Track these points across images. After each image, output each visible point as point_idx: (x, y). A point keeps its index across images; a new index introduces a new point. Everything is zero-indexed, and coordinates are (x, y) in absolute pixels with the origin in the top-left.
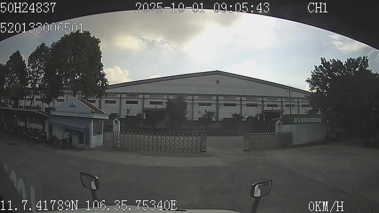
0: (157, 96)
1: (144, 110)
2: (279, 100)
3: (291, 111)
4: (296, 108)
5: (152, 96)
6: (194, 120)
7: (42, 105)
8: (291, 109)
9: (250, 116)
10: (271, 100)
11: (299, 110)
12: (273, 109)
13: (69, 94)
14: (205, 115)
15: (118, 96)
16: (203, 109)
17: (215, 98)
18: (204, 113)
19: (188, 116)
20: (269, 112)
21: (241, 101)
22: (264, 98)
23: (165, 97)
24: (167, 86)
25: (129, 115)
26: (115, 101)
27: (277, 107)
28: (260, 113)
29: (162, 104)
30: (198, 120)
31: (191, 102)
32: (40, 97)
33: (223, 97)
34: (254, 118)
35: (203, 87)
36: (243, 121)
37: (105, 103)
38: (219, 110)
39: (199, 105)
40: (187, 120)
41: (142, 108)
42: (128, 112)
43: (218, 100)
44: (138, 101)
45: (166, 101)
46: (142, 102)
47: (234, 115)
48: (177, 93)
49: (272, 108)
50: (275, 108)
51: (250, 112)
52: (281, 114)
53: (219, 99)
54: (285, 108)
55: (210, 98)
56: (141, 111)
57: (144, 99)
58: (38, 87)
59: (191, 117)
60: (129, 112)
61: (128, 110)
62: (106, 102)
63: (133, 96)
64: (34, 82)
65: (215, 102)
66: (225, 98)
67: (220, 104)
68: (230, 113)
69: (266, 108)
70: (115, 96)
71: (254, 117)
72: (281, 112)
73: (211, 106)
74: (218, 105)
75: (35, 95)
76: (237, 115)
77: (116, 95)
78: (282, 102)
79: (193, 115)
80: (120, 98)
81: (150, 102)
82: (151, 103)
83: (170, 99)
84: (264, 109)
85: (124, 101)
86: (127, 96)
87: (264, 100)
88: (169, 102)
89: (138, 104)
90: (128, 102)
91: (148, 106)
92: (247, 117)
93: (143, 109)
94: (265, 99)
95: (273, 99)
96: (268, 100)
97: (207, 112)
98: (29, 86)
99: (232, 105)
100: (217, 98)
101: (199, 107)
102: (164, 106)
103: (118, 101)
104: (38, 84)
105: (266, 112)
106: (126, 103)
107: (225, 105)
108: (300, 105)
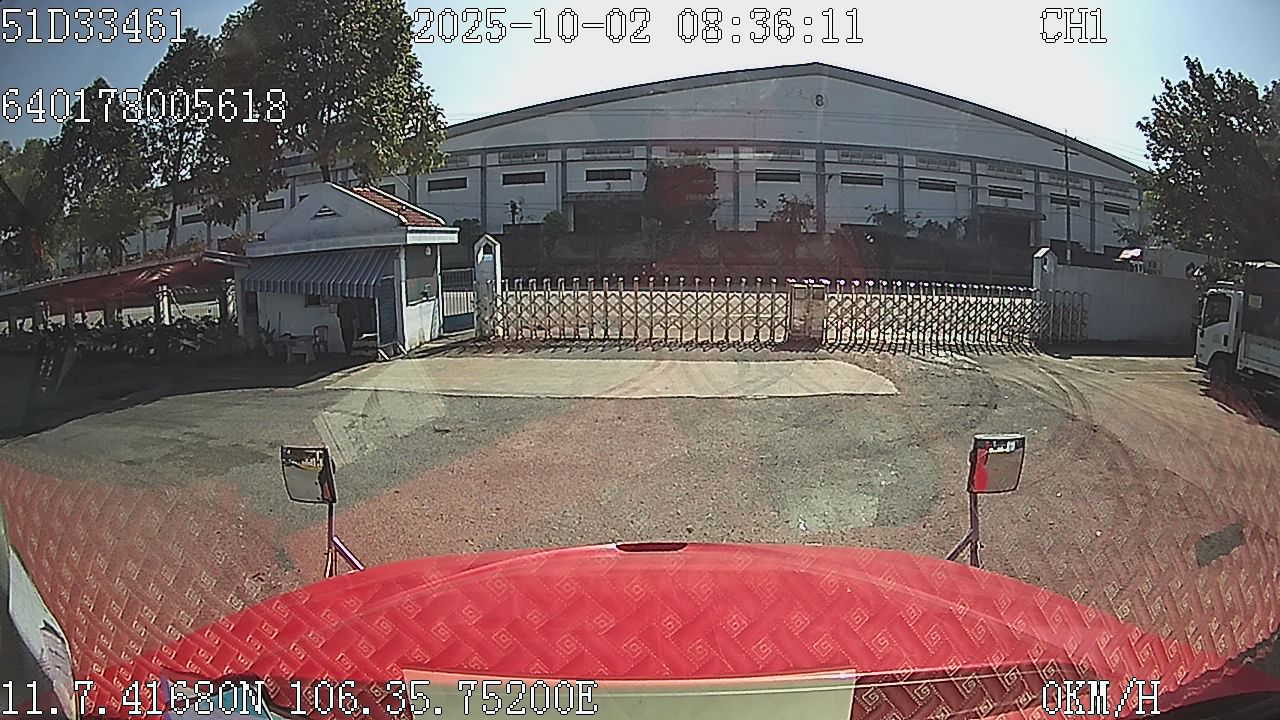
0: (611, 153)
1: (567, 202)
2: (1030, 175)
3: (1068, 218)
4: (1084, 210)
5: (593, 153)
6: (740, 229)
7: (205, 232)
8: (1068, 213)
9: (930, 221)
10: (1001, 174)
11: (1093, 220)
12: (1009, 206)
13: (297, 178)
14: (780, 212)
15: (475, 160)
16: (772, 191)
17: (810, 155)
18: (777, 207)
19: (722, 216)
20: (996, 212)
21: (901, 168)
22: (978, 165)
23: (640, 152)
24: (642, 115)
25: (516, 223)
26: (466, 179)
27: (1021, 198)
28: (966, 215)
29: (630, 179)
30: (755, 229)
31: (729, 166)
32: (199, 208)
33: (840, 152)
34: (944, 229)
35: (770, 117)
36: (908, 238)
37: (429, 190)
38: (826, 195)
39: (757, 180)
40: (718, 228)
41: (561, 197)
42: (514, 213)
43: (821, 163)
44: (544, 173)
45: (644, 166)
46: (560, 174)
47: (878, 216)
48: (680, 138)
49: (1006, 200)
50: (1014, 203)
51: (930, 208)
52: (1036, 224)
53: (826, 159)
54: (1047, 207)
55: (792, 154)
56: (557, 204)
57: (564, 163)
58: (188, 177)
59: (733, 217)
60: (517, 210)
61: (514, 207)
62: (432, 186)
63: (526, 157)
64: (171, 164)
65: (813, 168)
66: (847, 156)
67: (830, 177)
68: (866, 208)
69: (984, 199)
70: (460, 161)
71: (946, 227)
72: (1035, 220)
73: (799, 180)
74: (821, 178)
75: (178, 207)
76: (890, 215)
77: (465, 161)
78: (1038, 184)
79: (737, 215)
80: (482, 168)
81: (587, 171)
82: (591, 176)
83: (656, 159)
84: (978, 203)
85: (496, 176)
86: (503, 157)
87: (978, 172)
88: (654, 172)
89: (544, 182)
90: (508, 179)
91: (579, 184)
92: (921, 223)
93: (563, 197)
94: (981, 169)
95: (1008, 172)
96: (991, 173)
97: (788, 203)
98: (157, 182)
99: (869, 181)
100: (821, 155)
101: (756, 185)
102: (637, 184)
103: (473, 179)
104: (189, 167)
105: (983, 212)
106: (504, 184)
107: (846, 179)
108: (1096, 200)
